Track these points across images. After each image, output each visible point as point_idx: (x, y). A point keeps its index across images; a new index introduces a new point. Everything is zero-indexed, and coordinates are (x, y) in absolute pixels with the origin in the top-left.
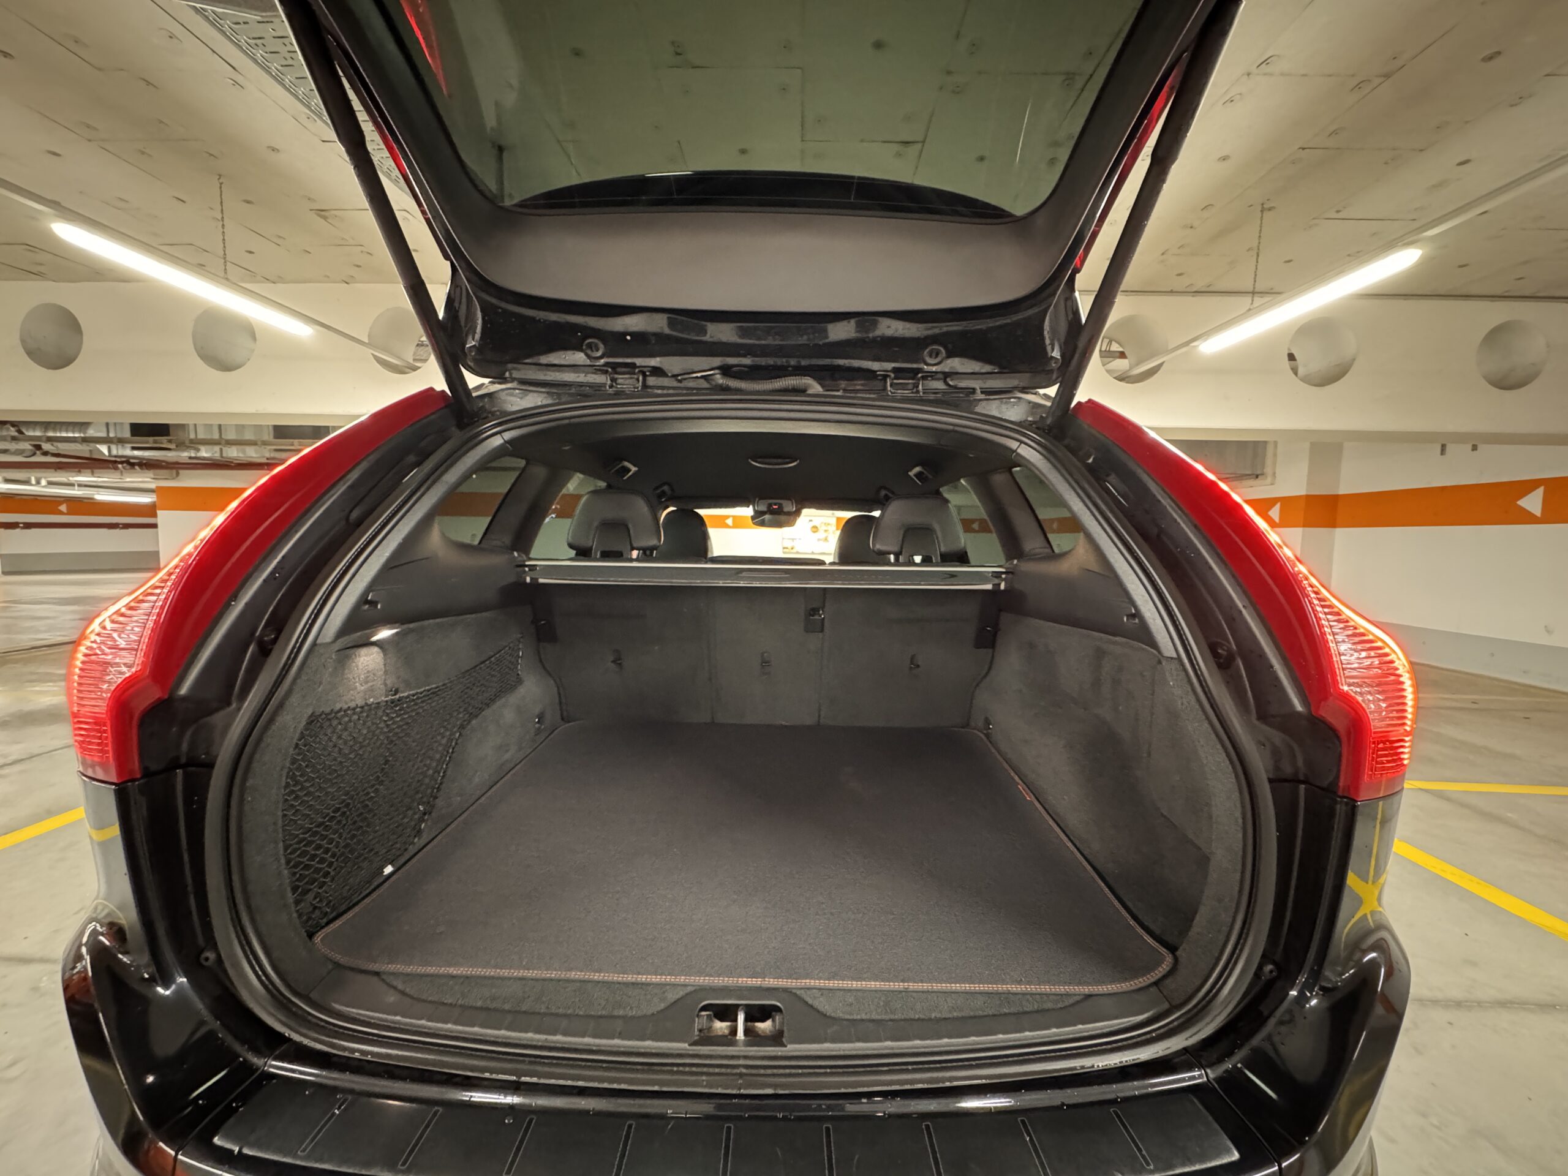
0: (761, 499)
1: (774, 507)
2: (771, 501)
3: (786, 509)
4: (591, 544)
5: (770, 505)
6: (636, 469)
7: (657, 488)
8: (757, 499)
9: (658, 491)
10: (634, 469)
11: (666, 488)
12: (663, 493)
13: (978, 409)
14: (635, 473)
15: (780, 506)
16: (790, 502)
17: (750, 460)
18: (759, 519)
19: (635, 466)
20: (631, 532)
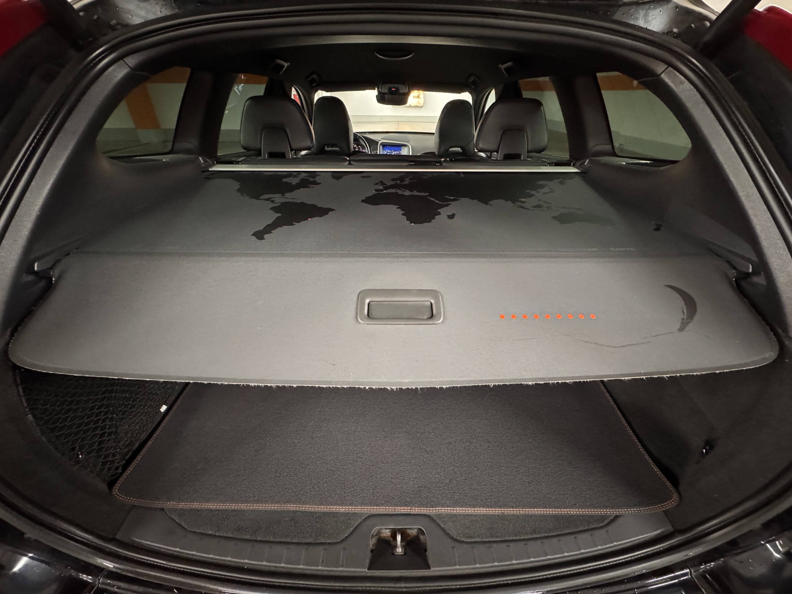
0: (384, 83)
1: (393, 89)
2: (390, 85)
3: (401, 91)
4: (259, 146)
5: (390, 89)
6: (289, 64)
7: (308, 77)
8: (381, 84)
9: (309, 79)
10: (286, 65)
11: (314, 76)
12: (313, 81)
13: (618, 16)
14: (288, 67)
15: (397, 89)
16: (405, 85)
17: (375, 53)
18: (381, 99)
19: (286, 62)
20: (289, 136)
